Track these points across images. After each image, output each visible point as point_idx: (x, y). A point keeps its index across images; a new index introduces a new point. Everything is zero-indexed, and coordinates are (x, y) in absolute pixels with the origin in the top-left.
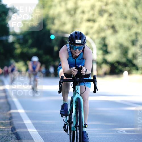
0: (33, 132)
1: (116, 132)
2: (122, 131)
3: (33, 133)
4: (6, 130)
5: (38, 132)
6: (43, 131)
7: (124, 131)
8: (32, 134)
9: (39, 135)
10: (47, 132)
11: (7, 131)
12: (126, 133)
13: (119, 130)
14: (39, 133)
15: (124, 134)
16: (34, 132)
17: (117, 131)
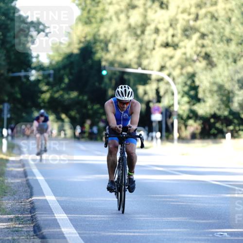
0: (70, 233)
1: (211, 235)
2: (222, 233)
3: (71, 235)
4: (25, 229)
5: (79, 234)
6: (87, 232)
7: (226, 234)
8: (69, 237)
9: (80, 239)
10: (95, 233)
11: (27, 231)
12: (229, 237)
13: (217, 232)
14: (80, 236)
15: (225, 238)
16: (72, 233)
17: (213, 233)
